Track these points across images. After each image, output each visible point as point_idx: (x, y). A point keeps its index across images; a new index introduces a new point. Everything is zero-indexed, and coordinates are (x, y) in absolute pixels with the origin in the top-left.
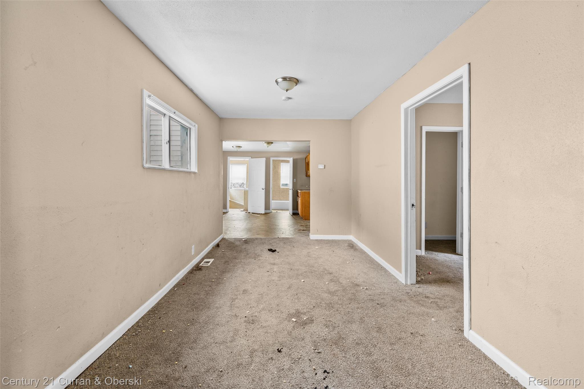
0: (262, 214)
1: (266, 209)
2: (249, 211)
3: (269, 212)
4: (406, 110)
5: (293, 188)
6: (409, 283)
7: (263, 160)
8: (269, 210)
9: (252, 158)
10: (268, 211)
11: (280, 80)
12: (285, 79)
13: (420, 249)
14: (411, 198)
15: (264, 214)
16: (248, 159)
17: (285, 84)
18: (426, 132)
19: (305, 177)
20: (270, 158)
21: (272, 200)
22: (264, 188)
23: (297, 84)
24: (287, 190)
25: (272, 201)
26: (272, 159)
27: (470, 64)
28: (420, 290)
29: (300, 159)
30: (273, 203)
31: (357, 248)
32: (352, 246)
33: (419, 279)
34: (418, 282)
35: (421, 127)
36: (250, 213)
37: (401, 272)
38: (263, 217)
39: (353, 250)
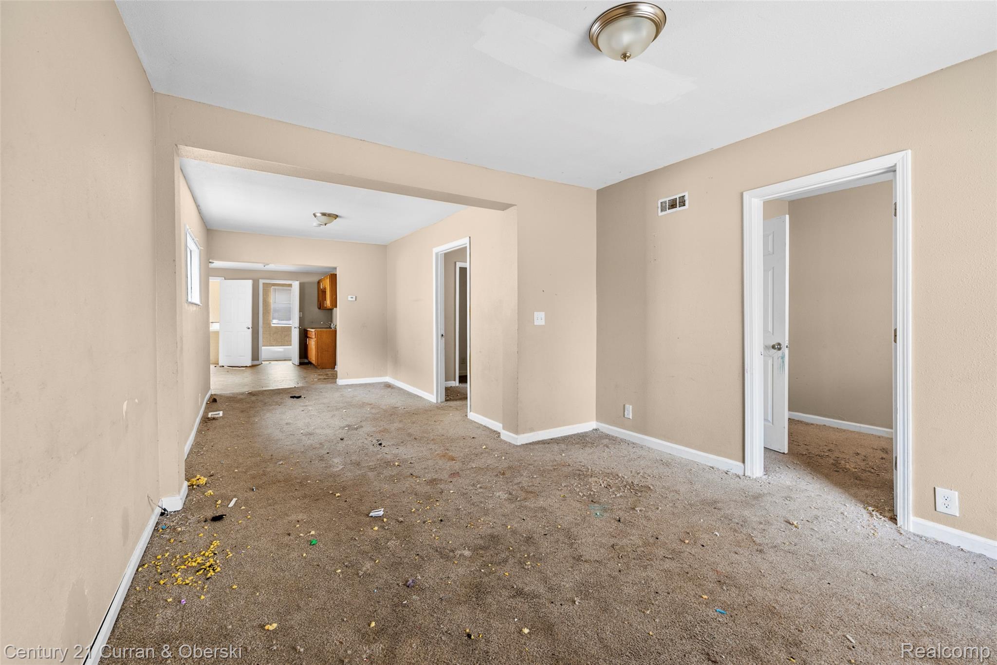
0: (246, 367)
1: (253, 360)
2: (221, 364)
3: (258, 364)
4: (437, 254)
5: (300, 326)
6: (439, 402)
7: (249, 283)
8: (258, 360)
9: (225, 279)
10: (256, 363)
11: (318, 215)
12: (324, 214)
13: (455, 380)
14: (440, 329)
15: (250, 366)
16: (219, 281)
17: (324, 218)
18: (460, 268)
19: (317, 309)
20: (259, 281)
21: (263, 346)
22: (250, 327)
23: (336, 219)
24: (288, 330)
25: (263, 348)
26: (261, 282)
27: (470, 237)
28: (447, 404)
29: (311, 283)
30: (266, 351)
31: (394, 387)
32: (388, 386)
33: (448, 398)
34: (446, 400)
35: (455, 263)
36: (223, 366)
37: (433, 395)
38: (249, 371)
39: (390, 388)
